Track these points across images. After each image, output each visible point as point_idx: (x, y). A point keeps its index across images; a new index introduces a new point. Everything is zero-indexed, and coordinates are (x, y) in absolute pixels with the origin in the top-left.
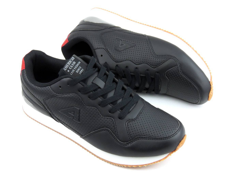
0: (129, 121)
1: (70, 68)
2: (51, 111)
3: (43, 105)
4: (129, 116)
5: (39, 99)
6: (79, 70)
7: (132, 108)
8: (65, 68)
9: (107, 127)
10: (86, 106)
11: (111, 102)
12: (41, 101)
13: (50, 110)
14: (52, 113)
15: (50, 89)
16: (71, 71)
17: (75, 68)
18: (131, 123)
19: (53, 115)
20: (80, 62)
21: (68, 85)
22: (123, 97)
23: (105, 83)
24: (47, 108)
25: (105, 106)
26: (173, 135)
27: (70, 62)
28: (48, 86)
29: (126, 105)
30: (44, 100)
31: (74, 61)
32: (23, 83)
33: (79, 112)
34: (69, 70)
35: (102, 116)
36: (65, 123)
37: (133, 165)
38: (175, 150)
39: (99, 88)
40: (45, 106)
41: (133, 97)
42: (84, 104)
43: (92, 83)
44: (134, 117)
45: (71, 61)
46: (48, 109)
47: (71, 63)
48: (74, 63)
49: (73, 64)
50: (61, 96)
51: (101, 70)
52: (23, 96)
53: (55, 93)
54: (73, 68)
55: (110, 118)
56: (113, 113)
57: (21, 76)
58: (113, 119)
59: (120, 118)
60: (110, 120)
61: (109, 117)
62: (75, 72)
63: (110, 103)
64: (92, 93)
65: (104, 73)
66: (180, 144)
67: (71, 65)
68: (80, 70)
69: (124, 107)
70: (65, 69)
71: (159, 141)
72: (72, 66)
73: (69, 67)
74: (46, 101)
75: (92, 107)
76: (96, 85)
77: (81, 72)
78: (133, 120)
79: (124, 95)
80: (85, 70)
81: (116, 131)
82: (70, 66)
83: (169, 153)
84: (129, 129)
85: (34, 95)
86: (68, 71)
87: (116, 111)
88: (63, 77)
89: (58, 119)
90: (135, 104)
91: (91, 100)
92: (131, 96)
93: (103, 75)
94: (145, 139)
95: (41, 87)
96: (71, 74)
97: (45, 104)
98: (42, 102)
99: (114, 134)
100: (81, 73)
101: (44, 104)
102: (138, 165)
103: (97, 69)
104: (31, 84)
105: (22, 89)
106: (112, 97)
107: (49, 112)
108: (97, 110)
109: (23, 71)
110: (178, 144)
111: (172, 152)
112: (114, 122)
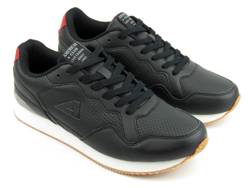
0: (139, 117)
1: (72, 54)
2: (46, 108)
3: (37, 101)
4: (139, 112)
5: (33, 93)
6: (81, 57)
7: (143, 103)
8: (65, 54)
9: (111, 124)
10: (88, 99)
11: (117, 94)
12: (35, 95)
13: (45, 106)
14: (48, 110)
15: (47, 78)
16: (72, 57)
17: (77, 54)
18: (141, 119)
19: (49, 112)
20: (83, 49)
21: (68, 73)
22: (132, 91)
23: (112, 74)
24: (41, 104)
25: (110, 99)
26: (191, 134)
27: (71, 48)
28: (44, 75)
29: (136, 99)
30: (39, 93)
31: (76, 47)
32: (16, 76)
33: (80, 107)
34: (70, 56)
35: (105, 110)
36: (62, 122)
37: (142, 173)
38: (194, 153)
39: (105, 78)
40: (40, 101)
41: (144, 92)
42: (86, 97)
43: (96, 72)
44: (145, 113)
45: (73, 46)
46: (43, 106)
47: (73, 50)
48: (77, 49)
49: (74, 50)
50: (58, 87)
51: (108, 60)
52: (15, 94)
53: (51, 84)
54: (74, 55)
55: (116, 113)
56: (120, 107)
57: (13, 68)
58: (119, 115)
59: (128, 113)
60: (116, 115)
61: (114, 112)
62: (76, 59)
63: (116, 96)
64: (95, 82)
65: (111, 63)
66: (200, 146)
67: (72, 51)
68: (83, 58)
69: (133, 101)
70: (66, 56)
71: (174, 141)
72: (74, 52)
73: (70, 53)
74: (41, 95)
75: (95, 100)
76: (101, 74)
77: (83, 59)
78: (143, 116)
79: (134, 88)
80: (89, 58)
81: (123, 129)
82: (71, 52)
83: (186, 158)
84: (138, 126)
85: (27, 88)
86: (69, 58)
87: (123, 105)
88: (62, 63)
89: (54, 117)
90: (147, 100)
91: (93, 91)
92: (143, 90)
93: (110, 65)
94: (157, 138)
95: (36, 77)
96: (72, 61)
97: (40, 99)
98: (37, 97)
99: (120, 132)
100: (83, 61)
101: (38, 99)
102: (147, 172)
103: (103, 58)
104: (25, 75)
105: (15, 85)
106: (119, 89)
107: (44, 110)
108: (101, 103)
109: (16, 62)
110: (197, 146)
111: (190, 155)
112: (120, 117)
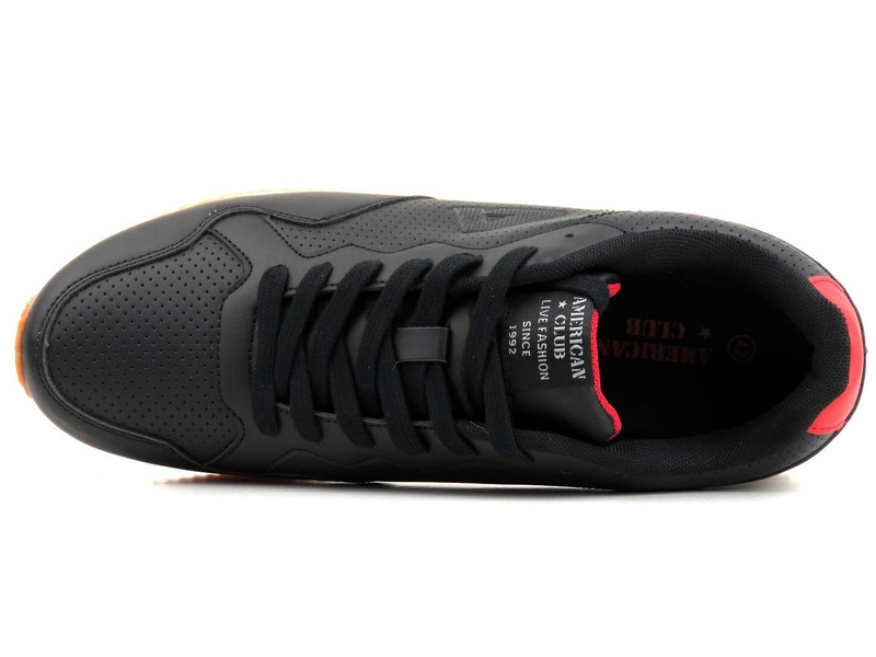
1: (560, 320)
6: (526, 338)
8: (581, 305)
16: (554, 312)
17: (543, 333)
27: (576, 338)
31: (567, 360)
34: (561, 311)
45: (577, 352)
47: (568, 339)
48: (560, 353)
49: (562, 342)
54: (550, 325)
62: (534, 317)
67: (567, 333)
68: (519, 338)
70: (578, 302)
72: (559, 333)
73: (568, 321)
77: (514, 335)
82: (567, 326)
86: (562, 304)
96: (546, 304)
100: (511, 331)
